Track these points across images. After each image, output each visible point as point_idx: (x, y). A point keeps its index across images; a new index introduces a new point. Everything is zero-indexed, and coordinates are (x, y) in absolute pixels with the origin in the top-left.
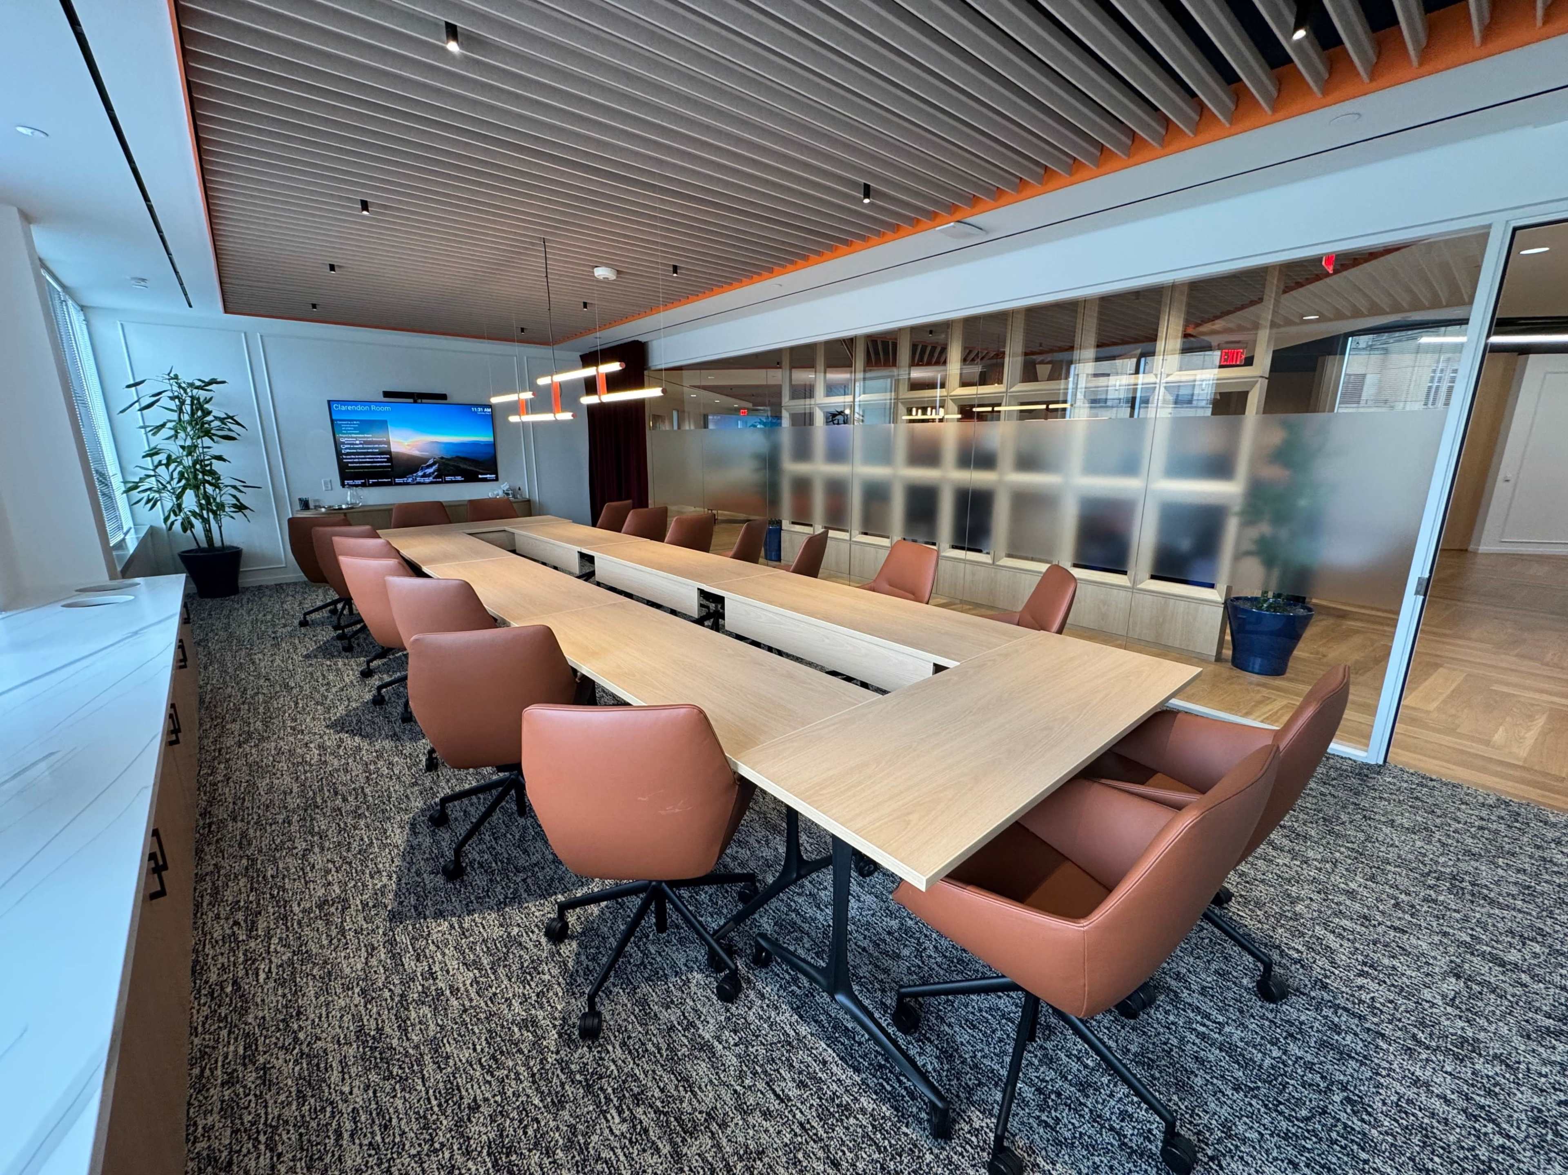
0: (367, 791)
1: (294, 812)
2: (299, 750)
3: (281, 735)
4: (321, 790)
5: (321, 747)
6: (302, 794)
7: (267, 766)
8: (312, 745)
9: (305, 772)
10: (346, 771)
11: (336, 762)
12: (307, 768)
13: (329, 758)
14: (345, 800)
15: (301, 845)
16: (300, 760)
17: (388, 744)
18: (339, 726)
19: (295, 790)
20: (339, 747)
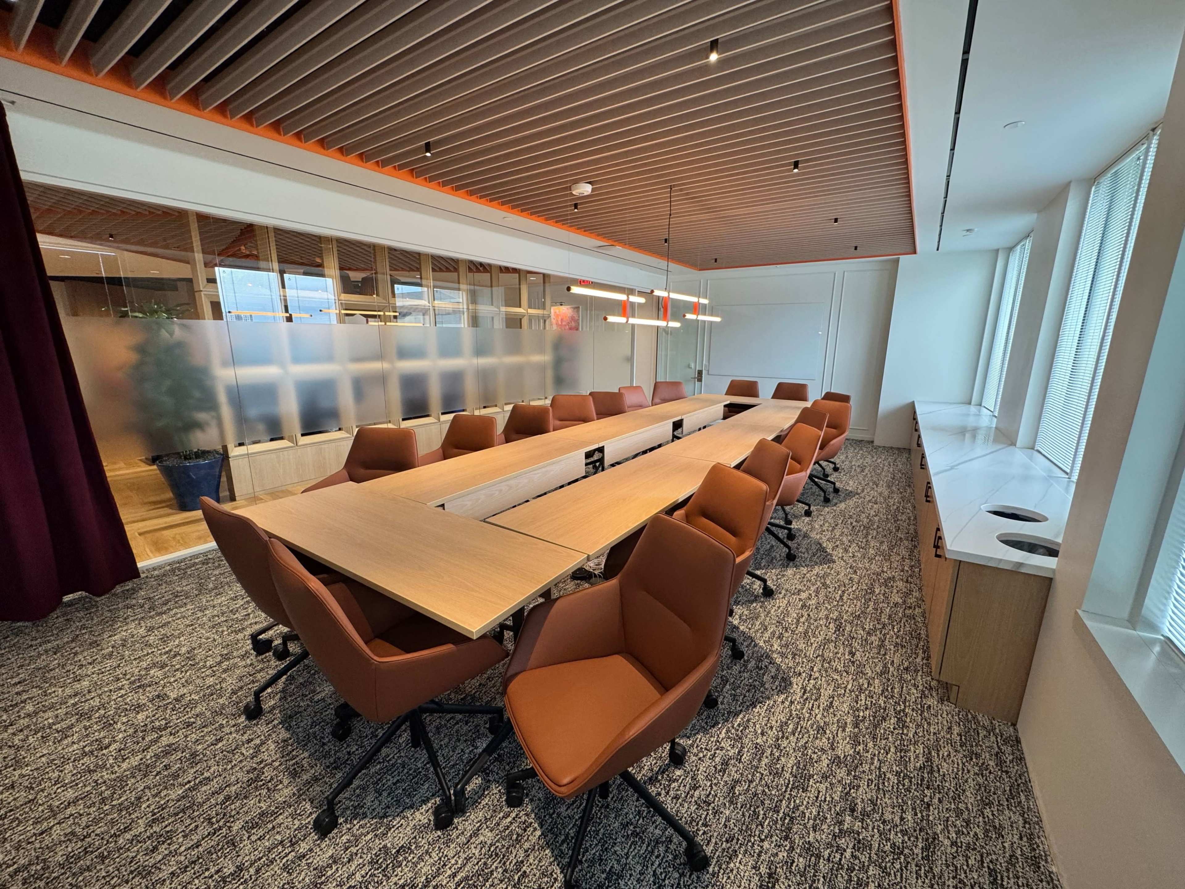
0: (840, 521)
1: (874, 529)
2: (859, 555)
3: (865, 571)
4: (859, 531)
5: (846, 551)
6: (867, 534)
7: (880, 555)
8: (851, 555)
9: (862, 542)
10: (843, 533)
11: (845, 539)
12: (860, 543)
13: (847, 543)
14: (852, 523)
15: (876, 519)
16: (861, 550)
17: (813, 535)
18: (826, 559)
19: (870, 537)
20: (837, 546)
